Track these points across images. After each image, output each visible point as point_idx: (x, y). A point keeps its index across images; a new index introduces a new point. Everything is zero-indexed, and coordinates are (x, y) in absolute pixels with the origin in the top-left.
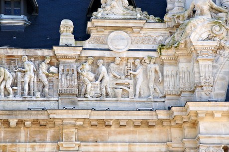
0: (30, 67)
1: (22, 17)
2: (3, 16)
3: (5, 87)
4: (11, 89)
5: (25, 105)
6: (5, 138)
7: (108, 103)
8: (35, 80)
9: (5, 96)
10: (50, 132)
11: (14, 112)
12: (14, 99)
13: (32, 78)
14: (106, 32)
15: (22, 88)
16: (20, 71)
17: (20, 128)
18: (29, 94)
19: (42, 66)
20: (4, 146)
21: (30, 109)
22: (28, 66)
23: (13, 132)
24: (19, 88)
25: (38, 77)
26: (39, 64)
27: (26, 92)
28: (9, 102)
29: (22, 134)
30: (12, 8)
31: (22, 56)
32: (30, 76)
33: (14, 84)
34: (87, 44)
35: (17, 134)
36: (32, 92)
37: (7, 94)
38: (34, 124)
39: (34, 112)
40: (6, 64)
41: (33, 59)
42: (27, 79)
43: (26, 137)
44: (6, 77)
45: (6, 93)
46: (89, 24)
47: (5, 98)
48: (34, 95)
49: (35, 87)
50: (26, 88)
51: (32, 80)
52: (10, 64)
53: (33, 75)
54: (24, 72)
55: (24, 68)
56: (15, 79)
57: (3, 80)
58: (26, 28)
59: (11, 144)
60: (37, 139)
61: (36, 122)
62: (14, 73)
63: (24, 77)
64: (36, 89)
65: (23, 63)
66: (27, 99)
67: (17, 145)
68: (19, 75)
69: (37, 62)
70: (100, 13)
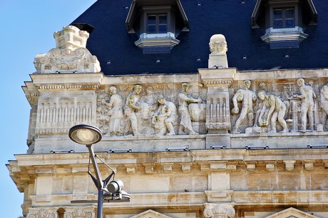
0: (308, 92)
1: (296, 28)
2: (272, 30)
3: (277, 120)
4: (284, 122)
5: (304, 142)
6: (281, 185)
8: (316, 110)
9: (278, 131)
11: (290, 152)
12: (289, 134)
13: (312, 107)
15: (298, 120)
16: (295, 99)
17: (299, 171)
18: (308, 128)
19: (324, 90)
20: (280, 194)
21: (311, 147)
22: (306, 91)
23: (291, 177)
24: (295, 120)
25: (319, 105)
26: (320, 88)
27: (304, 125)
28: (283, 138)
29: (303, 179)
30: (284, 19)
31: (296, 80)
32: (308, 105)
33: (289, 116)
35: (295, 180)
36: (312, 124)
37: (280, 129)
38: (317, 166)
39: (316, 151)
40: (277, 90)
41: (311, 83)
42: (304, 109)
43: (308, 183)
44: (278, 107)
45: (279, 127)
47: (277, 134)
48: (315, 128)
49: (316, 118)
50: (304, 119)
51: (312, 110)
52: (282, 90)
53: (312, 103)
54: (301, 99)
55: (300, 94)
56: (289, 110)
57: (274, 111)
58: (302, 43)
59: (288, 192)
60: (322, 186)
61: (319, 164)
62: (288, 102)
63: (300, 105)
64: (317, 121)
65: (299, 88)
66: (305, 134)
67: (296, 193)
68: (295, 103)
69: (317, 86)
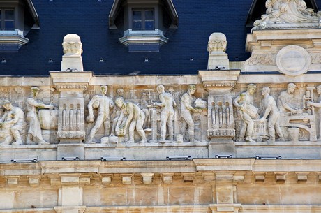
0: (168, 100)
1: (156, 31)
2: (131, 32)
3: (135, 129)
4: (143, 131)
5: (162, 153)
6: (137, 199)
7: (279, 149)
8: (175, 119)
9: (136, 141)
10: (198, 191)
11: (149, 164)
12: (147, 145)
13: (172, 116)
14: (274, 48)
15: (158, 130)
16: (154, 107)
17: (157, 185)
18: (167, 138)
19: (185, 99)
20: (137, 209)
21: (170, 159)
22: (166, 99)
23: (148, 191)
24: (154, 130)
25: (179, 115)
26: (180, 96)
27: (164, 135)
28: (141, 149)
29: (161, 193)
30: (143, 20)
31: (156, 86)
32: (168, 113)
33: (147, 125)
34: (247, 65)
35: (153, 194)
36: (172, 135)
37: (138, 139)
38: (176, 180)
39: (175, 163)
40: (136, 97)
41: (171, 90)
42: (164, 118)
43: (166, 197)
44: (136, 116)
45: (137, 137)
46: (249, 38)
47: (136, 145)
48: (175, 139)
49: (176, 128)
50: (164, 129)
51: (172, 119)
52: (141, 97)
53: (172, 112)
54: (160, 108)
55: (160, 102)
56: (148, 118)
57: (133, 119)
58: (162, 47)
59: (145, 207)
60: (180, 201)
61: (178, 177)
62: (147, 110)
63: (160, 114)
64: (177, 131)
65: (158, 95)
66: (165, 145)
67: (153, 208)
68: (154, 111)
69: (177, 93)
70: (264, 21)
